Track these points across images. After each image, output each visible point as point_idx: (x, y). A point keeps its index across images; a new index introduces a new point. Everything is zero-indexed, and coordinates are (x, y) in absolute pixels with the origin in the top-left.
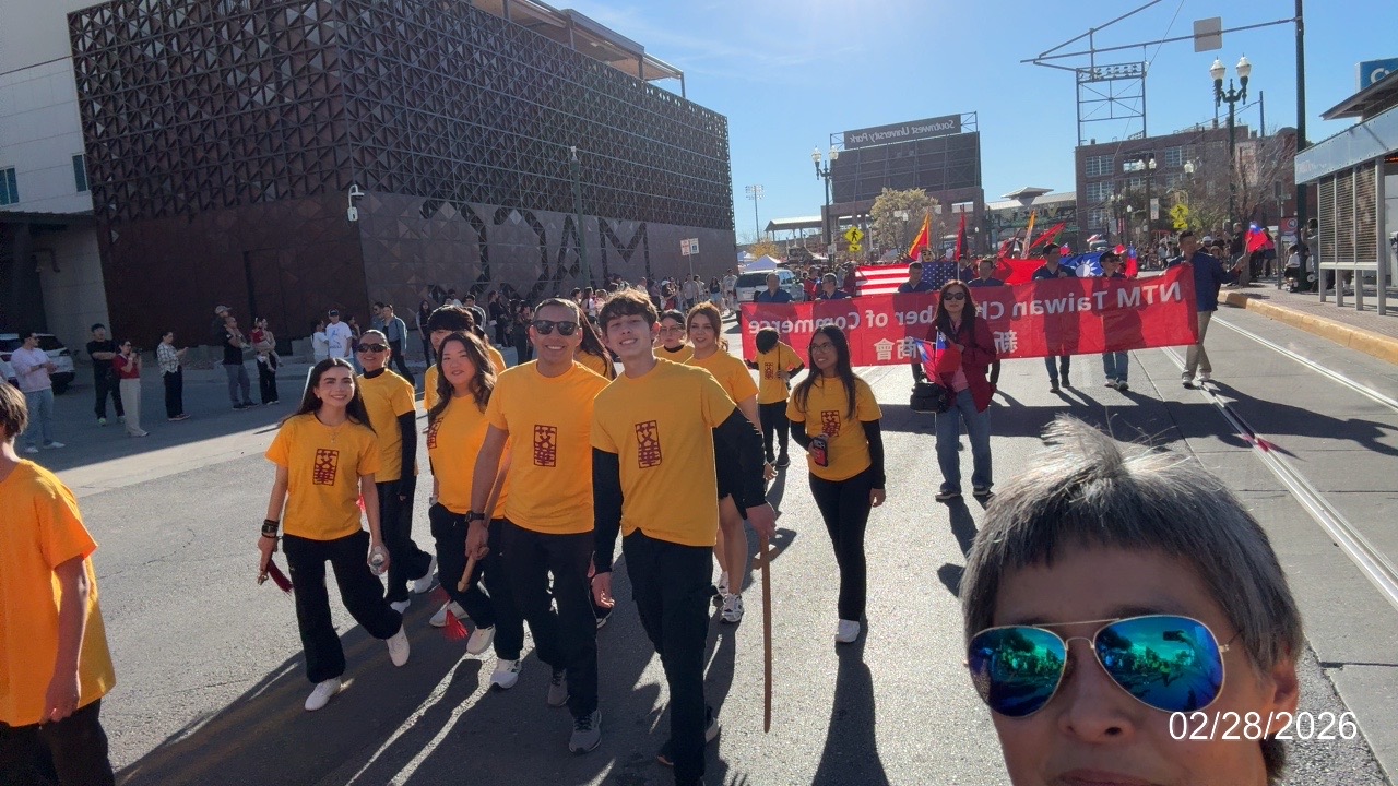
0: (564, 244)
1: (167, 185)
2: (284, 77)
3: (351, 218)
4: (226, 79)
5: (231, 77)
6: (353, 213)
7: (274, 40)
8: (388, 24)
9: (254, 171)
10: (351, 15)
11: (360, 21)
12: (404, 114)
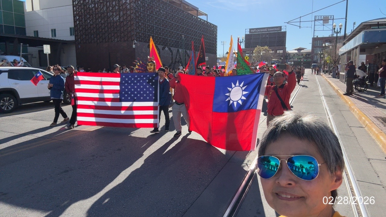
0: (177, 55)
1: (92, 36)
2: (121, 15)
3: (133, 47)
4: (107, 14)
5: (109, 14)
6: (134, 46)
7: (119, 7)
8: (144, 4)
9: (112, 35)
10: (136, 2)
11: (138, 4)
12: (145, 25)
